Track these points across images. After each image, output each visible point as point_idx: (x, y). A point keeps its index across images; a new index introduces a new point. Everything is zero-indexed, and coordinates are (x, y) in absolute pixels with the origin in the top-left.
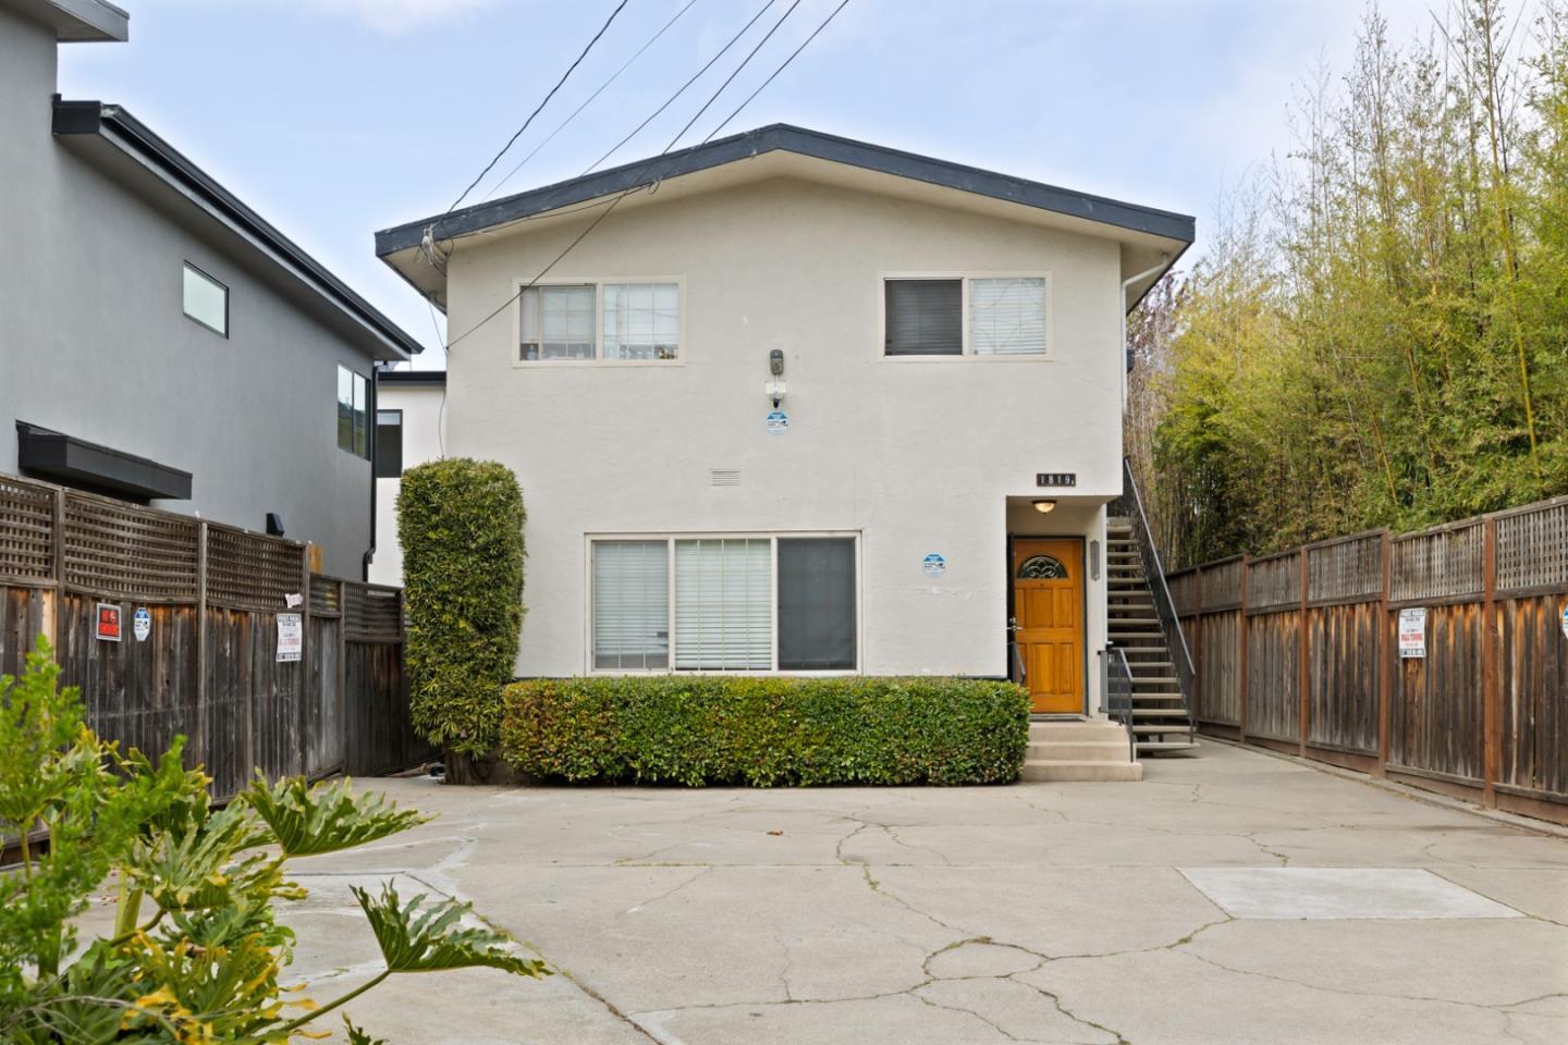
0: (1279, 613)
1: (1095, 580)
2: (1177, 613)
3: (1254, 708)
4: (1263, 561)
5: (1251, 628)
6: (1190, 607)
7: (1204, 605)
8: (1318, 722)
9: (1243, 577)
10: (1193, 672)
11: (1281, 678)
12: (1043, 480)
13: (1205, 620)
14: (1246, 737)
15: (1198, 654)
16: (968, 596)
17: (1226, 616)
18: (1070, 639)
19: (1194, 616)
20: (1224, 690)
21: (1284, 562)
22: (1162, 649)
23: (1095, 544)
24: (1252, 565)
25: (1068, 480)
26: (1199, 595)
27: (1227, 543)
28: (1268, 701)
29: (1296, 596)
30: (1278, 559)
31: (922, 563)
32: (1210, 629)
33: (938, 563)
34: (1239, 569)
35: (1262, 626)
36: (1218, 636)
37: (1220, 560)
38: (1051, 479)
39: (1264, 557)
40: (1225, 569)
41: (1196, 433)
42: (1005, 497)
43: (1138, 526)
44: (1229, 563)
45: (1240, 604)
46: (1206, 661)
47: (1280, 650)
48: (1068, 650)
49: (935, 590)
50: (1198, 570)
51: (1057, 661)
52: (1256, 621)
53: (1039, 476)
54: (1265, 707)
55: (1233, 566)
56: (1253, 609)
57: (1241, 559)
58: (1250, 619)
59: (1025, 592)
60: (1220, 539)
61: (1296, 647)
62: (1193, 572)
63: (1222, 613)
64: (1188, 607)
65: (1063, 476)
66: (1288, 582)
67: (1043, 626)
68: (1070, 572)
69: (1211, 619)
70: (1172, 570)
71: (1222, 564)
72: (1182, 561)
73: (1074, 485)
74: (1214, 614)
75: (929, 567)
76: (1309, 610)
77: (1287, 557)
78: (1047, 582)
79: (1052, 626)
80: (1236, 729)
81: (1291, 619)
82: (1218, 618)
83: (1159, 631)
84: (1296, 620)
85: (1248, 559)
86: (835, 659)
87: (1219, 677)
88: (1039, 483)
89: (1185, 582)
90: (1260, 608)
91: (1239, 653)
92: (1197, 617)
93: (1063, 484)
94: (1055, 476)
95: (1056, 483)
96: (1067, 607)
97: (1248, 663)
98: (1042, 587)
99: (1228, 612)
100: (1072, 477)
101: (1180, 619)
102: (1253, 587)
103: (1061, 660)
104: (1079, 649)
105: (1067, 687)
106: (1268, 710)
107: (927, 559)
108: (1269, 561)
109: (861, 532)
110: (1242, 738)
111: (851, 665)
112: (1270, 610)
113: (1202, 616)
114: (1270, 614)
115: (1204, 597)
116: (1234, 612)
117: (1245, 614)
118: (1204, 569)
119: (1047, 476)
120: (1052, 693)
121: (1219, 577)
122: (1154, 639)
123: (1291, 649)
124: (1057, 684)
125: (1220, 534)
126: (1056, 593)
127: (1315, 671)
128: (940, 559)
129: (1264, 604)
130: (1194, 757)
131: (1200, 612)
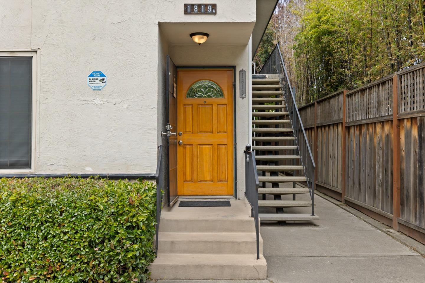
0: (371, 123)
1: (243, 98)
2: (304, 126)
3: (351, 183)
4: (358, 91)
5: (349, 134)
6: (311, 123)
7: (319, 121)
8: (412, 207)
9: (343, 104)
10: (314, 166)
11: (373, 168)
12: (189, 9)
13: (319, 130)
14: (345, 200)
15: (315, 148)
16: (125, 106)
17: (331, 128)
18: (225, 141)
19: (314, 128)
20: (331, 169)
21: (375, 89)
22: (294, 147)
23: (242, 72)
24: (350, 96)
25: (210, 9)
26: (316, 116)
27: (332, 86)
28: (362, 181)
29: (388, 111)
30: (370, 88)
31: (86, 78)
32: (323, 135)
33: (100, 78)
34: (339, 99)
35: (357, 132)
36: (327, 139)
37: (328, 96)
38: (196, 8)
39: (358, 89)
40: (331, 101)
41: (315, 26)
42: (157, 23)
43: (284, 79)
44: (334, 96)
45: (341, 119)
46: (320, 151)
47: (373, 149)
48: (223, 150)
49: (97, 101)
50: (316, 103)
51: (216, 157)
52: (352, 130)
53: (186, 6)
54: (360, 185)
55: (336, 98)
56: (349, 123)
57: (342, 93)
58: (348, 128)
59: (192, 108)
60: (327, 85)
61: (387, 146)
62: (313, 105)
63: (329, 126)
64: (310, 123)
65: (206, 6)
66: (379, 102)
67: (206, 132)
68: (225, 93)
69: (323, 129)
70: (303, 105)
71: (329, 98)
72: (308, 100)
73: (215, 14)
74: (325, 126)
75: (93, 81)
76: (401, 121)
77: (378, 85)
78: (208, 100)
79: (212, 132)
80: (340, 194)
81: (383, 127)
82: (327, 128)
83: (292, 136)
84: (387, 128)
85: (347, 93)
86: (14, 159)
87: (328, 162)
88: (186, 12)
89: (309, 110)
90: (355, 121)
91: (340, 148)
92: (315, 128)
93: (206, 13)
94: (199, 6)
95: (200, 13)
96: (223, 119)
97: (347, 155)
98: (205, 104)
99: (333, 125)
100: (214, 6)
101: (306, 130)
102: (350, 109)
103: (218, 156)
104: (231, 149)
105: (223, 177)
106: (363, 187)
107: (92, 75)
108: (363, 90)
109: (36, 51)
110: (343, 200)
111: (28, 165)
112: (364, 122)
113: (318, 127)
114: (364, 125)
115: (319, 117)
116: (337, 124)
117: (344, 125)
118: (319, 103)
119: (192, 5)
120: (212, 181)
121: (327, 105)
122: (289, 141)
123: (382, 148)
124: (215, 174)
125: (328, 83)
126: (215, 108)
127: (408, 167)
128: (102, 75)
129: (359, 118)
130: (315, 225)
131: (317, 125)
